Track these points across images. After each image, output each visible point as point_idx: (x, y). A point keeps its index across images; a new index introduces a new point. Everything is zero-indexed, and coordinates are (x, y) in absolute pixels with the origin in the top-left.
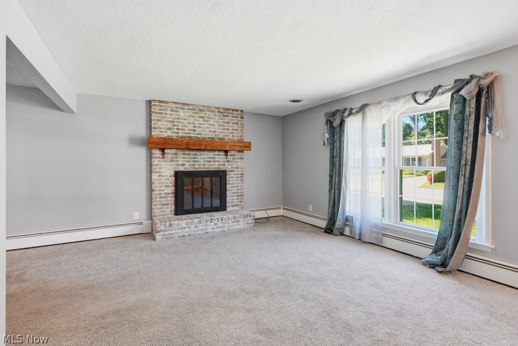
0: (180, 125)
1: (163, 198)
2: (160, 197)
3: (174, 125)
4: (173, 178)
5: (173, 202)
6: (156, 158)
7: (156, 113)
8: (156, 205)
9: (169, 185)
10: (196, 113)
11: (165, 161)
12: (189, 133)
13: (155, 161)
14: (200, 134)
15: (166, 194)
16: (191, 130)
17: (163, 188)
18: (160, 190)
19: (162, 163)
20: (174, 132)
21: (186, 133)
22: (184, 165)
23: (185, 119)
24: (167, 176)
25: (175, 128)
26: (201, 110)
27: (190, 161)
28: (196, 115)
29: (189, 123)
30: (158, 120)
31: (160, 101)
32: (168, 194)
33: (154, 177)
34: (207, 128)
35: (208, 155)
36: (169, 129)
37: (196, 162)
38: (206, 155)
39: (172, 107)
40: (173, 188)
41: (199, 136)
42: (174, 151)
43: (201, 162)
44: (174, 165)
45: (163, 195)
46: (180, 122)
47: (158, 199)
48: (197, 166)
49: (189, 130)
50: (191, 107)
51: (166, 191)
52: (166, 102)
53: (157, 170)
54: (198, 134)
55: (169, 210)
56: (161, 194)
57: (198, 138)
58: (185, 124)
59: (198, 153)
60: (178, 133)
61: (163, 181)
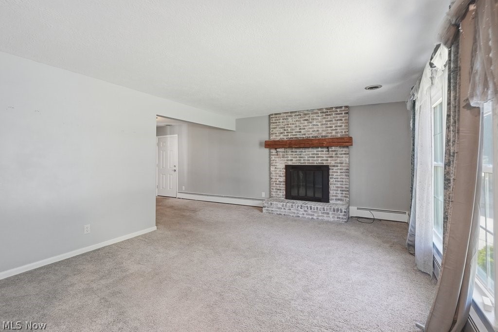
0: (289, 129)
1: (278, 184)
2: (276, 184)
3: (285, 130)
4: (285, 170)
5: (284, 189)
6: (273, 155)
7: (273, 123)
8: (273, 189)
9: (282, 175)
10: (301, 118)
11: (279, 158)
12: (296, 135)
13: (273, 158)
14: (305, 134)
15: (279, 181)
16: (297, 132)
17: (278, 177)
18: (275, 179)
19: (277, 159)
20: (285, 136)
21: (293, 135)
22: (292, 160)
23: (293, 124)
24: (280, 169)
25: (285, 132)
26: (305, 114)
27: (296, 157)
28: (302, 119)
29: (296, 127)
30: (274, 128)
31: (276, 114)
32: (281, 182)
33: (272, 169)
34: (311, 128)
35: (311, 151)
36: (282, 133)
37: (301, 157)
38: (309, 151)
39: (284, 116)
40: (284, 178)
41: (304, 136)
42: (283, 150)
43: (305, 157)
44: (285, 160)
45: (278, 183)
46: (289, 127)
47: (274, 185)
48: (302, 162)
49: (296, 132)
50: (298, 114)
51: (279, 180)
52: (280, 114)
53: (274, 164)
54: (303, 135)
55: (282, 194)
56: (276, 181)
57: (303, 138)
58: (293, 128)
59: (303, 151)
60: (288, 135)
61: (278, 172)
